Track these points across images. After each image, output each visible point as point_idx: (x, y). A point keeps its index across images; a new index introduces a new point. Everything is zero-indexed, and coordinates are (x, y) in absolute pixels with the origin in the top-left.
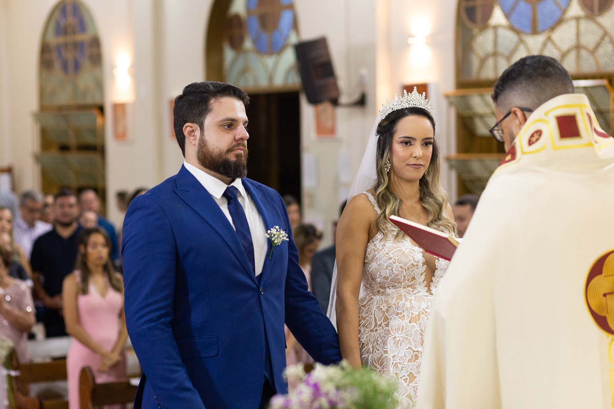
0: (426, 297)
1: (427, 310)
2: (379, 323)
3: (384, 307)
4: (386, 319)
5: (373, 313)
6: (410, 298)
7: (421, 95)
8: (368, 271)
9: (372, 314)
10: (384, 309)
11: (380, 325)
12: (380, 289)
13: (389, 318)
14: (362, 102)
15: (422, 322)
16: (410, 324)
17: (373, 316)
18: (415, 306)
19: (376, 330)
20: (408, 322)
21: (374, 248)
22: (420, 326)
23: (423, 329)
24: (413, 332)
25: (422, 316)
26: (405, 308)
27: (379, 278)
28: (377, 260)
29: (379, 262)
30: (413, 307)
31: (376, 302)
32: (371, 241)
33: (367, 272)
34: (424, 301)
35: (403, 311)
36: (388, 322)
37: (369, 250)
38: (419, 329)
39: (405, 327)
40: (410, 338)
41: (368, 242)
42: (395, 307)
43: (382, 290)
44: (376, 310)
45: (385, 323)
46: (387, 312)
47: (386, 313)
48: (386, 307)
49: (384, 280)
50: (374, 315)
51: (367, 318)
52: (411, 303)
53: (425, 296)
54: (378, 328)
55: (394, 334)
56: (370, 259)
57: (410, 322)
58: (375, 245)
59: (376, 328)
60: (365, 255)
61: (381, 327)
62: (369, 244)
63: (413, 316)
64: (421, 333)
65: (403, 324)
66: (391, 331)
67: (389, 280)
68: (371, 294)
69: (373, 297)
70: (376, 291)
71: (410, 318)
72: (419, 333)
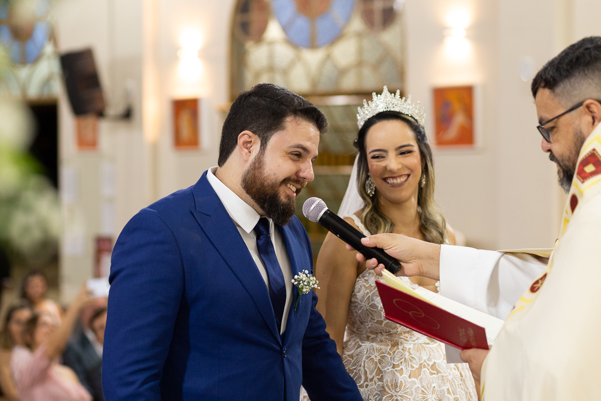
0: (428, 346)
1: (429, 363)
2: (370, 377)
3: (376, 357)
4: (380, 371)
5: (363, 364)
6: (408, 347)
7: (393, 94)
8: (356, 312)
9: (360, 366)
10: (376, 360)
11: (371, 380)
12: (370, 335)
13: (383, 370)
14: (128, 115)
15: (424, 377)
16: (410, 380)
17: (362, 368)
18: (415, 357)
19: (367, 386)
20: (407, 376)
21: (365, 284)
22: (421, 382)
23: (425, 385)
24: (413, 390)
25: (423, 369)
26: (403, 359)
27: (370, 321)
28: (369, 300)
29: (371, 303)
30: (413, 358)
31: (366, 351)
32: (360, 276)
33: (355, 314)
34: (425, 350)
35: (401, 363)
36: (382, 376)
37: (357, 286)
38: (420, 386)
39: (403, 382)
40: (409, 397)
41: (358, 276)
42: (389, 357)
43: (373, 336)
44: (367, 361)
45: (377, 377)
46: (380, 363)
47: (378, 365)
48: (379, 358)
49: (376, 325)
50: (364, 367)
51: (355, 371)
52: (410, 354)
53: (425, 343)
54: (370, 383)
55: (389, 392)
56: (359, 298)
57: (410, 377)
58: (366, 281)
59: (366, 383)
60: (353, 291)
61: (373, 382)
62: (358, 279)
63: (413, 370)
64: (423, 391)
65: (402, 380)
66: (386, 388)
67: (383, 324)
68: (358, 340)
69: (361, 344)
70: (365, 336)
71: (410, 372)
72: (420, 391)
